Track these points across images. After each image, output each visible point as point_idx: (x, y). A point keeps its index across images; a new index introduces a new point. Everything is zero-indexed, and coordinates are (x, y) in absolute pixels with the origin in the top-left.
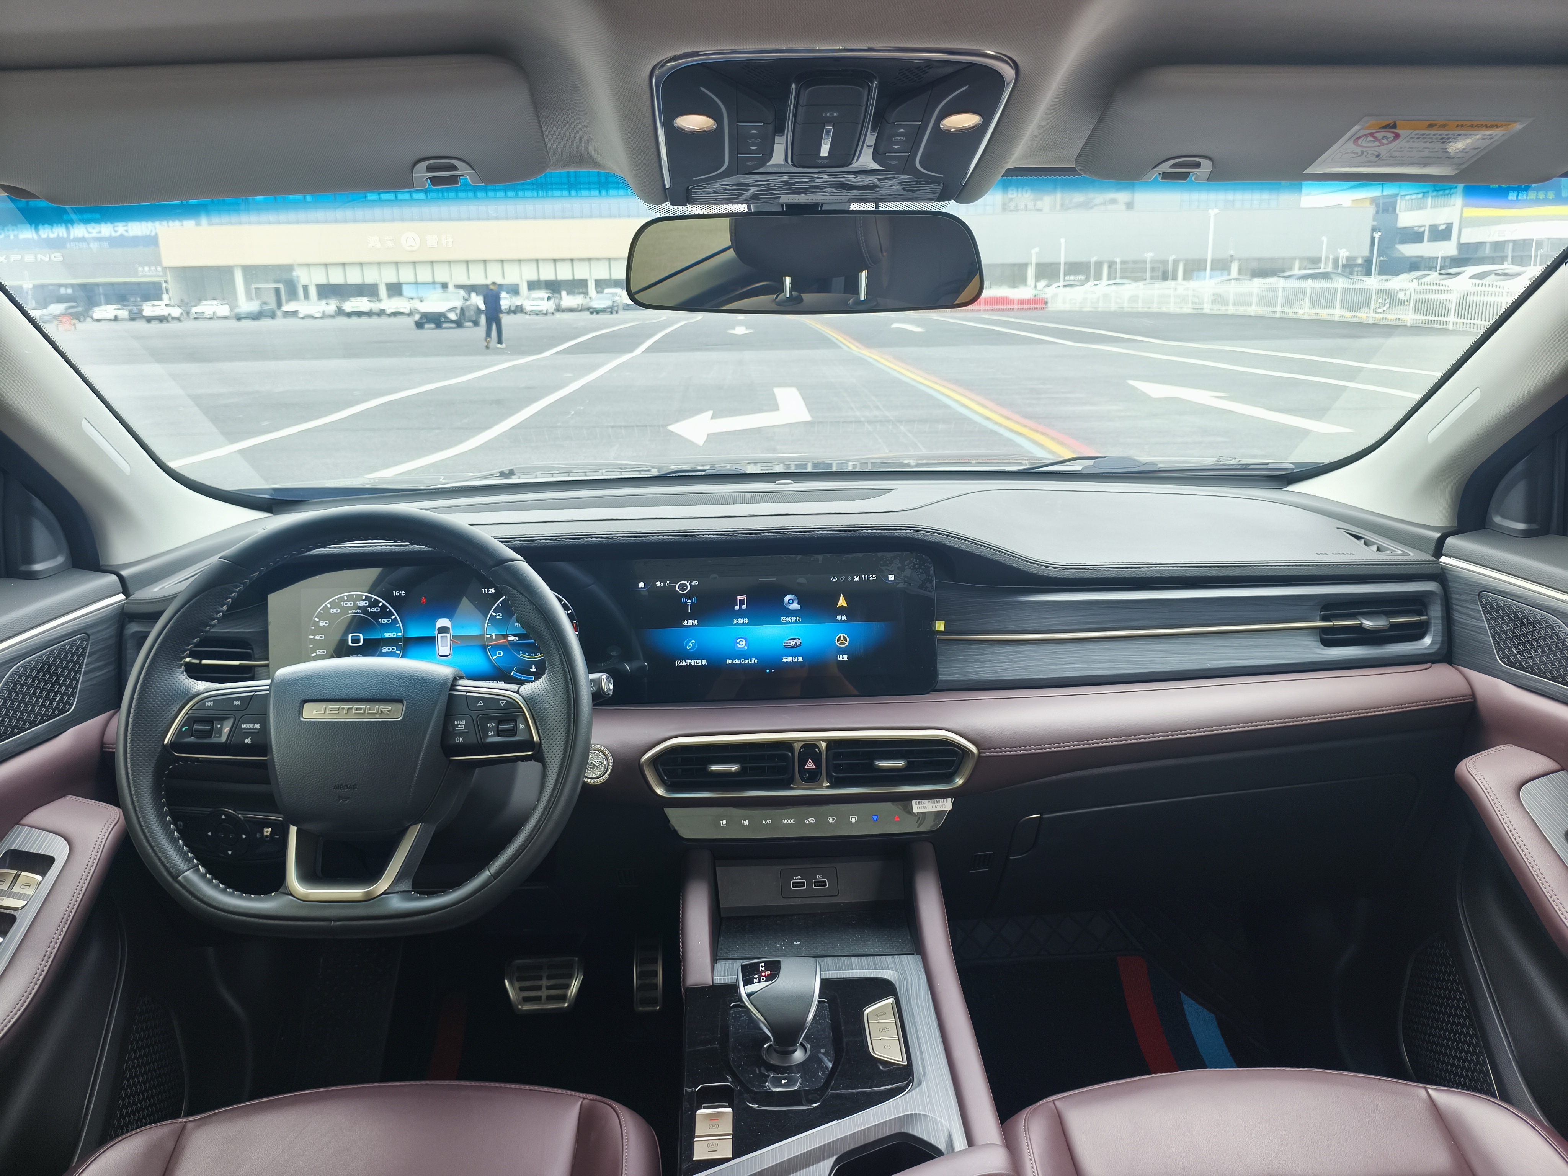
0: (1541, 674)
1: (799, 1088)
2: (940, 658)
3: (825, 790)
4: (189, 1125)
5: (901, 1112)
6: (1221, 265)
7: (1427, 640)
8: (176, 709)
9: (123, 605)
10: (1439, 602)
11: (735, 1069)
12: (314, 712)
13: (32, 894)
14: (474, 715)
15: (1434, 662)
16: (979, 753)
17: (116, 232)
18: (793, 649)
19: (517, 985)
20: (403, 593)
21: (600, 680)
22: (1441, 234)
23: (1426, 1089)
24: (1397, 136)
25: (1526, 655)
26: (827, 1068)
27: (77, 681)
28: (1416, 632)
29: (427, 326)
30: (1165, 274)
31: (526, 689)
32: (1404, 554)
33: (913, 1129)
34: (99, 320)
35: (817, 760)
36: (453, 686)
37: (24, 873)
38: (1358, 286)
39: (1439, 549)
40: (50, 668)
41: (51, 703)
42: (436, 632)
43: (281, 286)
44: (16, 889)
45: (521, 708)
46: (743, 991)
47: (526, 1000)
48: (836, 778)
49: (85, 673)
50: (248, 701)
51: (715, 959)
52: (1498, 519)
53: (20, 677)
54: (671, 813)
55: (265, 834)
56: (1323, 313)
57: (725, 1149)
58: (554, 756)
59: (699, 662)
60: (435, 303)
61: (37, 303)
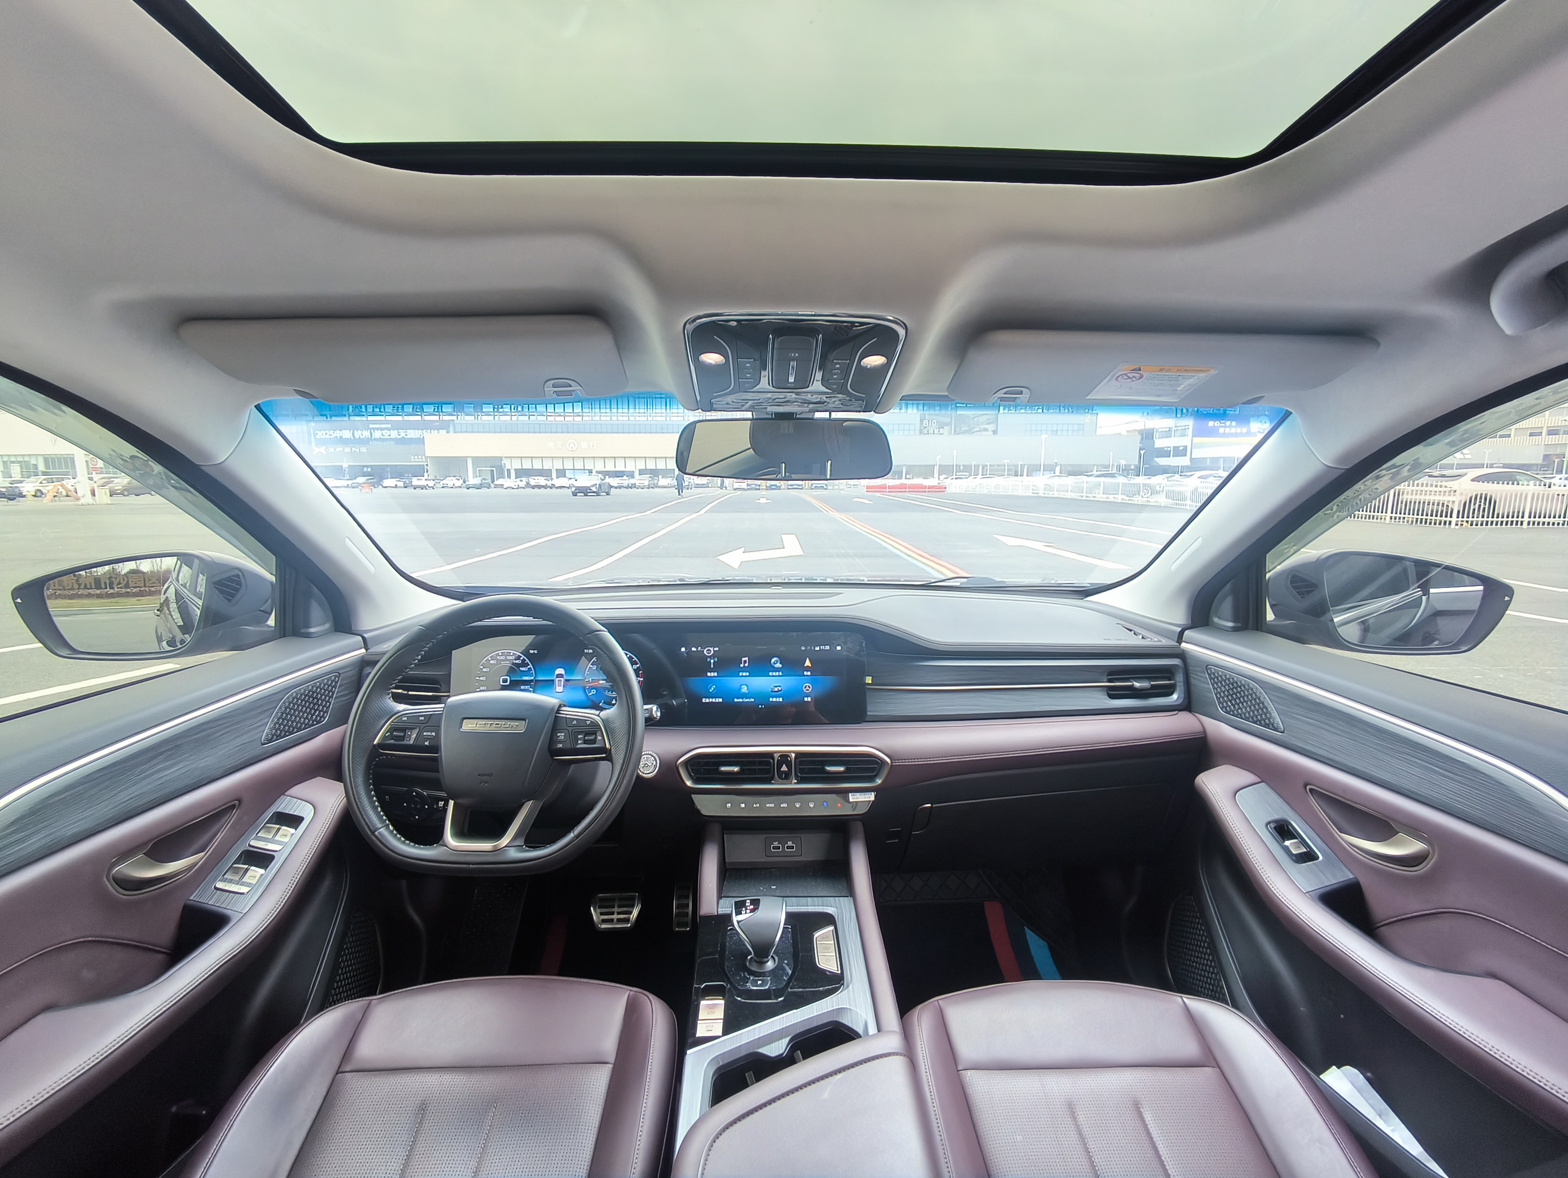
0: (1247, 719)
1: (769, 987)
2: (868, 700)
3: (793, 785)
4: (374, 1002)
5: (835, 1005)
6: (1050, 468)
7: (1175, 696)
8: (383, 722)
9: (363, 656)
10: (1181, 672)
11: (727, 973)
12: (470, 726)
13: (286, 841)
14: (570, 729)
15: (1180, 710)
16: (892, 762)
17: (399, 435)
18: (776, 694)
19: (599, 911)
20: (536, 652)
21: (652, 709)
22: (1180, 452)
23: (1181, 997)
24: (1141, 377)
25: (1236, 706)
26: (788, 973)
27: (330, 703)
28: (1167, 691)
29: (578, 494)
30: (1017, 473)
31: (603, 714)
32: (1159, 641)
33: (842, 1020)
34: (386, 487)
35: (789, 765)
36: (558, 711)
37: (284, 828)
38: (1132, 481)
39: (1180, 638)
40: (313, 694)
41: (312, 716)
42: (555, 676)
43: (494, 469)
44: (277, 838)
45: (600, 726)
46: (735, 919)
47: (604, 921)
48: (801, 777)
49: (336, 698)
50: (429, 717)
51: (720, 897)
52: (1216, 620)
53: (293, 699)
54: (695, 797)
55: (440, 805)
56: (1111, 498)
57: (718, 1030)
58: (619, 757)
59: (717, 700)
60: (584, 481)
61: (350, 476)
